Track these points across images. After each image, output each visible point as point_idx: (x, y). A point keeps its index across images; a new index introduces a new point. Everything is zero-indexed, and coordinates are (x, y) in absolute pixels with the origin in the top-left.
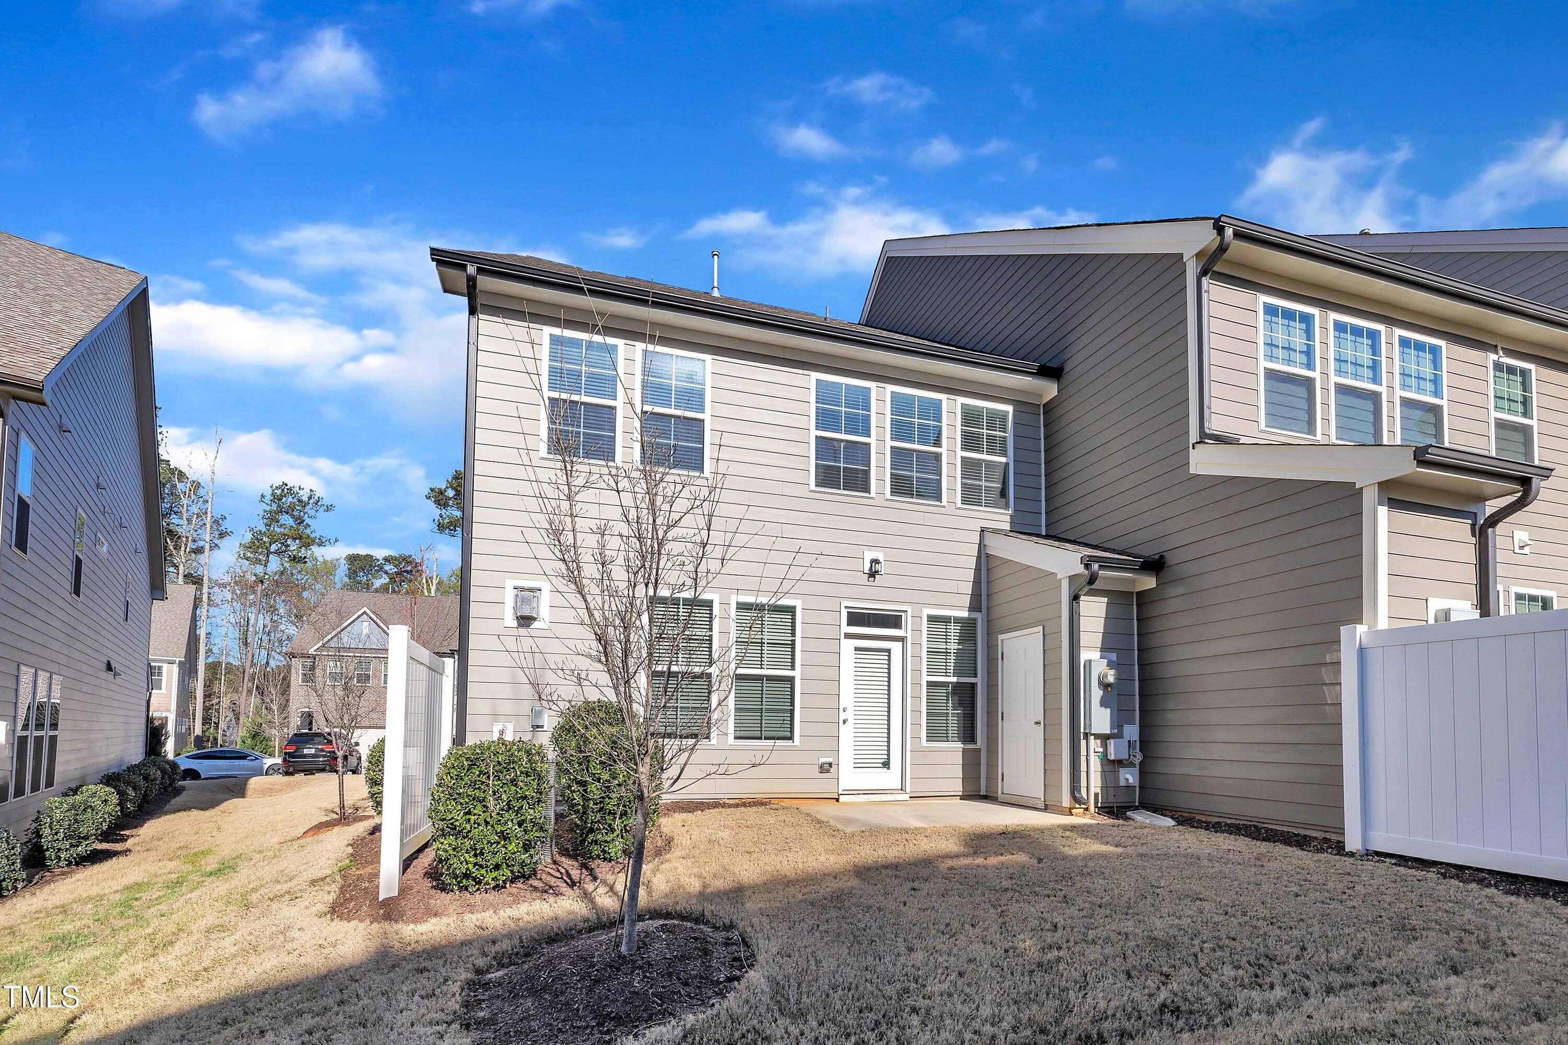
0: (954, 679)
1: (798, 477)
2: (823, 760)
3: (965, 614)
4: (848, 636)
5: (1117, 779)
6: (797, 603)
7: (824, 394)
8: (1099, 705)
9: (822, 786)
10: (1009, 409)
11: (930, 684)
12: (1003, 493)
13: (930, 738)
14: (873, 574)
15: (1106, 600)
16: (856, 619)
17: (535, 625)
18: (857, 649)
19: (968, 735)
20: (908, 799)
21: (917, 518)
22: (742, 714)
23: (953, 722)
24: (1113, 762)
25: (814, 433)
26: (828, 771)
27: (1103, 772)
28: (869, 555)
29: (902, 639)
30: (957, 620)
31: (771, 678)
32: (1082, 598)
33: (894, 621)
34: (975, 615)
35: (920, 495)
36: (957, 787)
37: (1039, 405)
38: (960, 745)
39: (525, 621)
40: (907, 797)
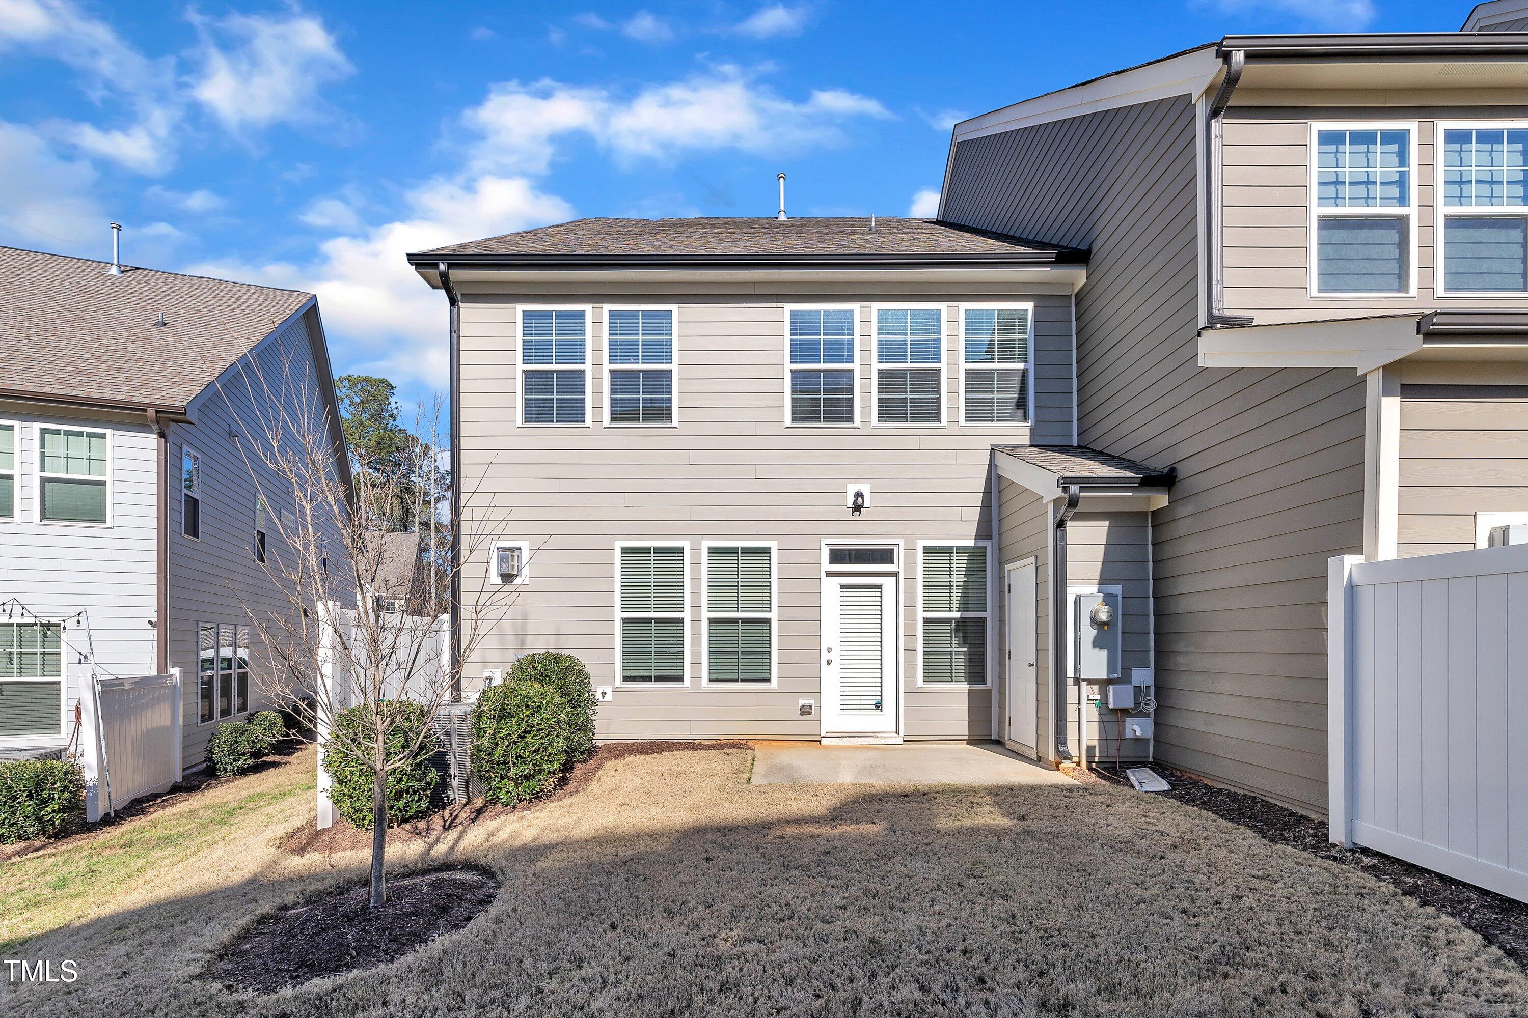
0: (958, 615)
1: (772, 415)
2: (802, 702)
3: (971, 543)
4: (830, 574)
5: (1122, 730)
6: (773, 544)
7: (799, 324)
8: (1091, 645)
9: (802, 728)
10: (1029, 306)
11: (927, 621)
12: (1021, 403)
13: (927, 678)
14: (857, 508)
15: (1107, 523)
16: (838, 556)
17: (518, 581)
18: (842, 587)
19: (976, 673)
20: (902, 742)
21: (912, 443)
22: (718, 657)
23: (959, 662)
24: (1115, 711)
25: (789, 367)
26: (809, 714)
27: (1102, 722)
28: (852, 489)
29: (895, 574)
30: (960, 550)
31: (746, 621)
32: (1069, 524)
33: (885, 556)
34: (982, 543)
35: (915, 418)
36: (963, 730)
37: (1070, 296)
38: (965, 686)
39: (507, 578)
40: (900, 741)
